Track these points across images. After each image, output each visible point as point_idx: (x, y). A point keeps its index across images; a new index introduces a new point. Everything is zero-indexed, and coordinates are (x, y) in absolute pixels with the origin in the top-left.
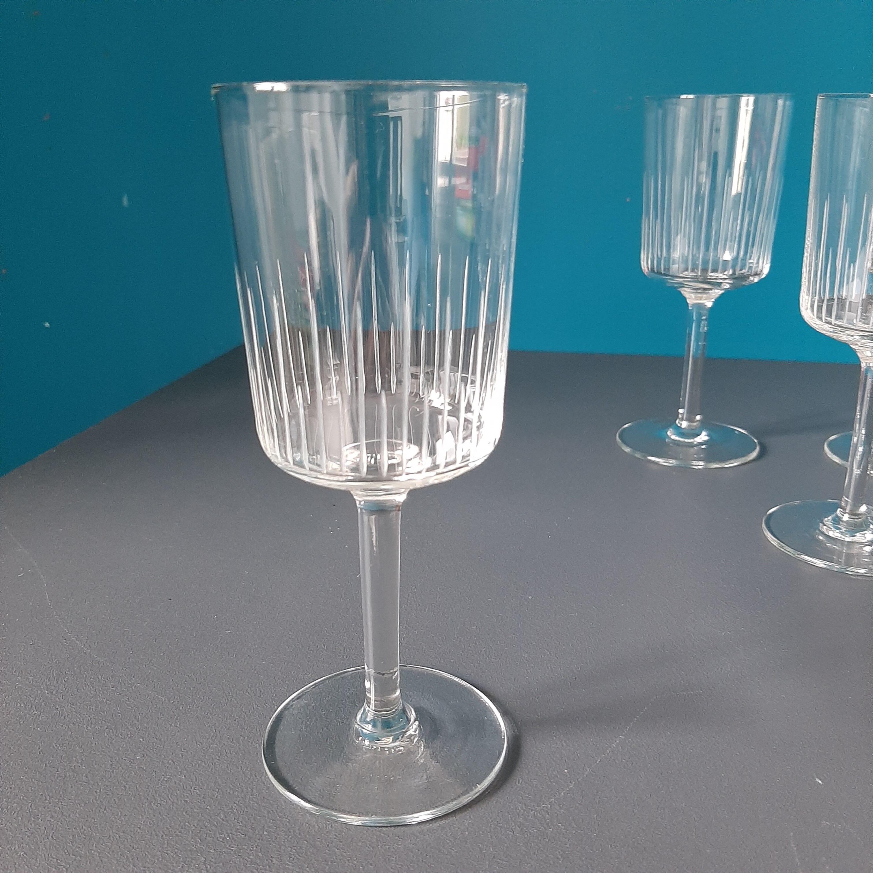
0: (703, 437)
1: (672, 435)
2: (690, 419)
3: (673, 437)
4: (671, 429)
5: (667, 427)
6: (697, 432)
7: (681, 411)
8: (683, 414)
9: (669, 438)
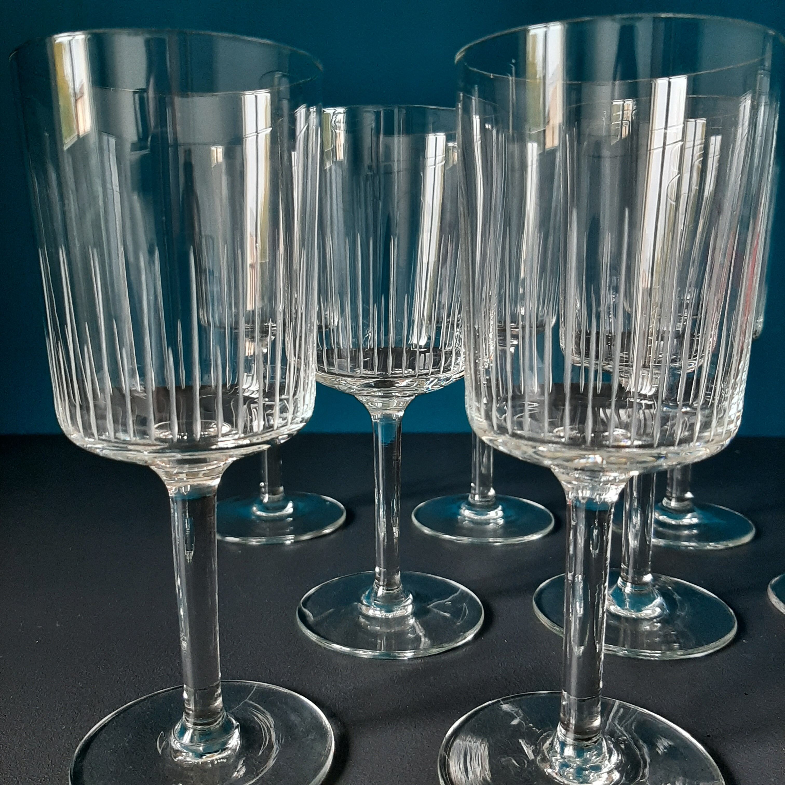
0: (289, 509)
1: (257, 511)
2: (272, 492)
3: (259, 513)
4: (256, 505)
5: (251, 504)
6: (281, 504)
7: (262, 484)
8: (264, 487)
9: (254, 514)
